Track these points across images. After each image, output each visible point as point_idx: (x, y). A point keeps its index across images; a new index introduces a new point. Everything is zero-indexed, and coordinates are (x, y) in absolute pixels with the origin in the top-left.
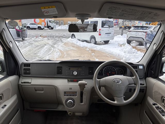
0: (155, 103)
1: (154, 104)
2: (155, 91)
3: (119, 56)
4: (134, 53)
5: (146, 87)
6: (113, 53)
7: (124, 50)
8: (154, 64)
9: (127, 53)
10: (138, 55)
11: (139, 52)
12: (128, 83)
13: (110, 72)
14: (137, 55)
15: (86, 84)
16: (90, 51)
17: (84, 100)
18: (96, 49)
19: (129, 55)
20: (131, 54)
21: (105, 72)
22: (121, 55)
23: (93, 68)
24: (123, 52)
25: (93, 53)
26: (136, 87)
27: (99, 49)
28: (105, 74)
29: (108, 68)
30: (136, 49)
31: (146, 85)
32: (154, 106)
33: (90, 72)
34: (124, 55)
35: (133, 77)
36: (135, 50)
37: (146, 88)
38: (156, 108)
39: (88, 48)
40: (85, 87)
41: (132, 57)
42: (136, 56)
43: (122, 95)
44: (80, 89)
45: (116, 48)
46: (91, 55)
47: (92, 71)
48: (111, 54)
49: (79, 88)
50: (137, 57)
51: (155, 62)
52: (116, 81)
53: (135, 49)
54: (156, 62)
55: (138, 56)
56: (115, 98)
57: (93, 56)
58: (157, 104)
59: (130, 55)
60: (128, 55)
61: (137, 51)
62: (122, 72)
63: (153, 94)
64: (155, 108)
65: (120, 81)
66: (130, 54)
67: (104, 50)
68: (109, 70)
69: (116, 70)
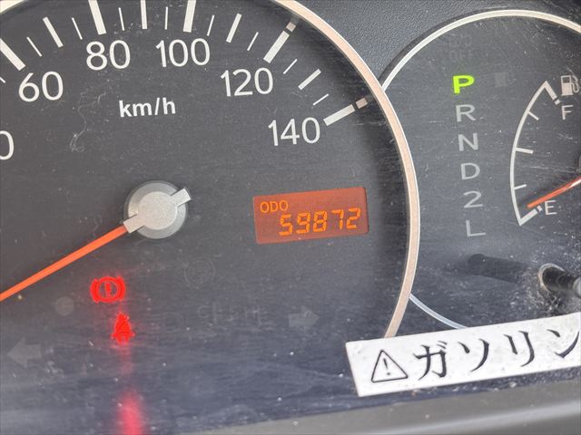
68: (142, 108)
69: (379, 91)
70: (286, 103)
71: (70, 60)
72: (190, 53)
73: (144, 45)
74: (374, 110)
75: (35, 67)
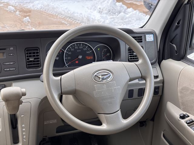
0: (185, 113)
1: (183, 117)
2: (182, 89)
3: (89, 20)
4: (120, 12)
5: (163, 82)
6: (76, 15)
7: (99, 7)
8: (177, 27)
9: (106, 14)
10: (129, 17)
11: (130, 10)
12: (128, 78)
13: (80, 57)
14: (127, 16)
15: (24, 94)
16: (18, 13)
17: (23, 135)
18: (33, 6)
19: (111, 18)
20: (114, 16)
21: (69, 58)
22: (93, 17)
23: (37, 49)
24: (96, 11)
25: (25, 17)
26: (145, 84)
27: (39, 6)
28: (70, 63)
29: (76, 48)
30: (123, 4)
31: (162, 79)
32: (183, 121)
33: (31, 61)
34: (99, 18)
35: (136, 63)
36: (121, 7)
37: (162, 85)
38: (188, 124)
39: (12, 6)
40: (21, 103)
41: (117, 22)
42: (125, 18)
43: (118, 107)
44: (8, 109)
45: (79, 2)
46: (23, 22)
47: (35, 59)
48: (70, 18)
49: (5, 107)
50: (127, 20)
51: (178, 23)
52: (100, 77)
53: (121, 3)
54: (181, 23)
55: (130, 19)
56: (102, 117)
57: (27, 25)
58: (188, 116)
59: (113, 18)
60: (109, 17)
61: (125, 7)
62: (108, 54)
63: (179, 94)
64: (186, 125)
65: (109, 75)
66: (112, 16)
67: (53, 8)
68: (79, 51)
69: (93, 50)
70: (88, 50)
71: (74, 48)
72: (81, 47)
73: (79, 47)
74: (93, 51)
75: (72, 48)
